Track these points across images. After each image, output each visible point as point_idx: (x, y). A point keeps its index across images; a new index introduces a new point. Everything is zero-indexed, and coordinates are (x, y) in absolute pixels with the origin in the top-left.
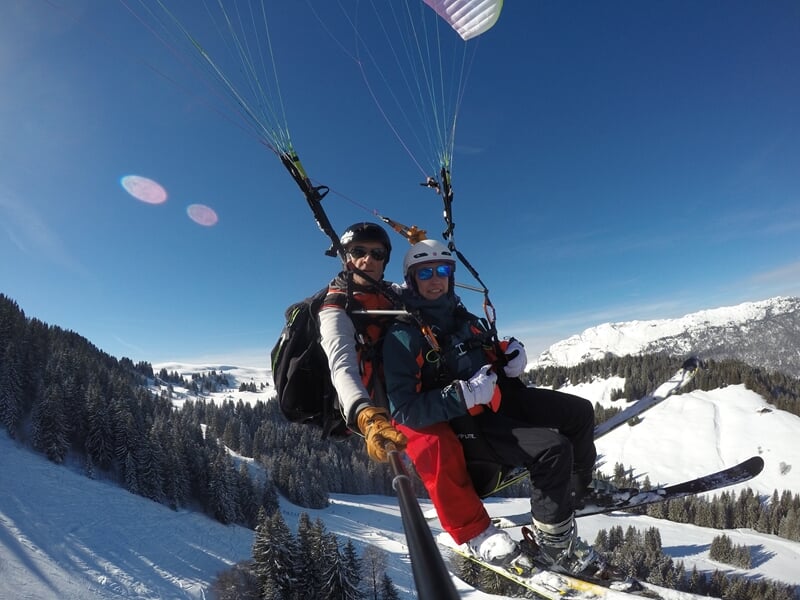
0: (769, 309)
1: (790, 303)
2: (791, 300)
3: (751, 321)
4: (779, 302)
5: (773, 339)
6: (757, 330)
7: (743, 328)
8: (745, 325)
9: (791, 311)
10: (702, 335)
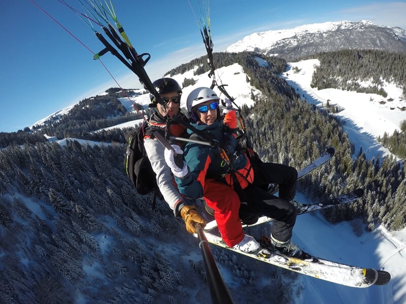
0: (340, 26)
1: (351, 24)
2: (352, 23)
3: (329, 31)
4: (346, 23)
5: (338, 41)
6: (331, 36)
7: (324, 34)
8: (325, 33)
9: (351, 28)
10: (303, 37)
